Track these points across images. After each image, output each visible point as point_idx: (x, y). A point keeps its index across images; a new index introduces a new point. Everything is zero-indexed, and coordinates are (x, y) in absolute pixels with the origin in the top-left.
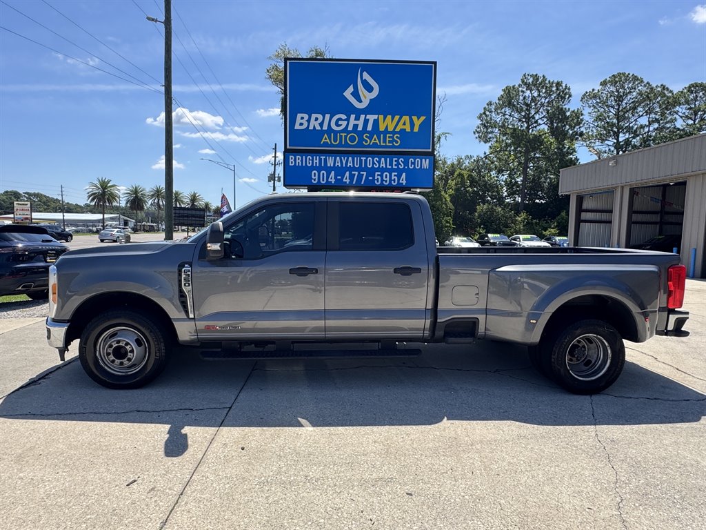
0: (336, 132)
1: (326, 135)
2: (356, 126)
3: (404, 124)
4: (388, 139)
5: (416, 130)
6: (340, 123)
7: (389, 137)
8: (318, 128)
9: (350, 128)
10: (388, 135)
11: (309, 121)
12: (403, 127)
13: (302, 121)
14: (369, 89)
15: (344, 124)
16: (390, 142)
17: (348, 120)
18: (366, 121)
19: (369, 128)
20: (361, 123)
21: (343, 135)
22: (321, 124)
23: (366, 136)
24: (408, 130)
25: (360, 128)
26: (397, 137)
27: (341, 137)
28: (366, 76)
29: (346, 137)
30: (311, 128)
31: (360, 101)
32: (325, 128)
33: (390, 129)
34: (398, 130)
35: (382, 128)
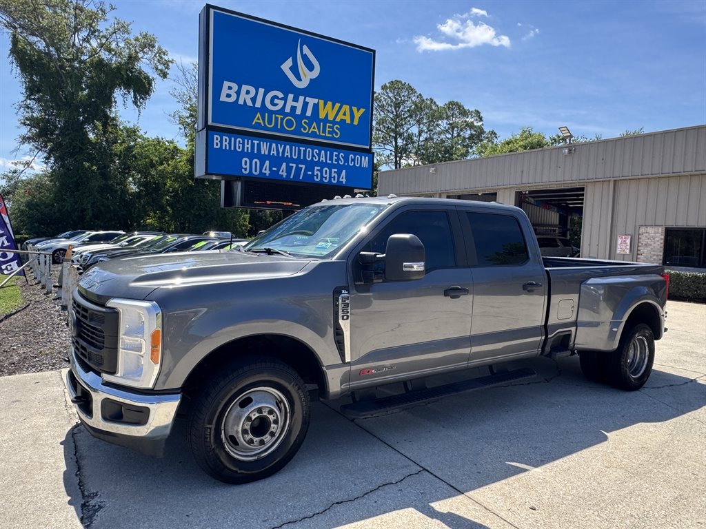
0: (271, 112)
1: (259, 114)
2: (294, 109)
3: (345, 114)
4: (328, 129)
5: (356, 123)
6: (276, 101)
7: (329, 127)
8: (250, 103)
9: (288, 110)
10: (328, 125)
11: (238, 93)
12: (344, 118)
13: (229, 92)
14: (310, 67)
15: (281, 103)
16: (329, 132)
17: (285, 99)
18: (305, 104)
19: (309, 113)
20: (299, 105)
21: (280, 117)
22: (254, 100)
23: (305, 123)
24: (348, 121)
25: (298, 112)
26: (337, 128)
27: (277, 118)
28: (306, 50)
29: (282, 119)
30: (241, 102)
31: (300, 79)
32: (258, 105)
33: (331, 118)
34: (338, 120)
35: (322, 116)
